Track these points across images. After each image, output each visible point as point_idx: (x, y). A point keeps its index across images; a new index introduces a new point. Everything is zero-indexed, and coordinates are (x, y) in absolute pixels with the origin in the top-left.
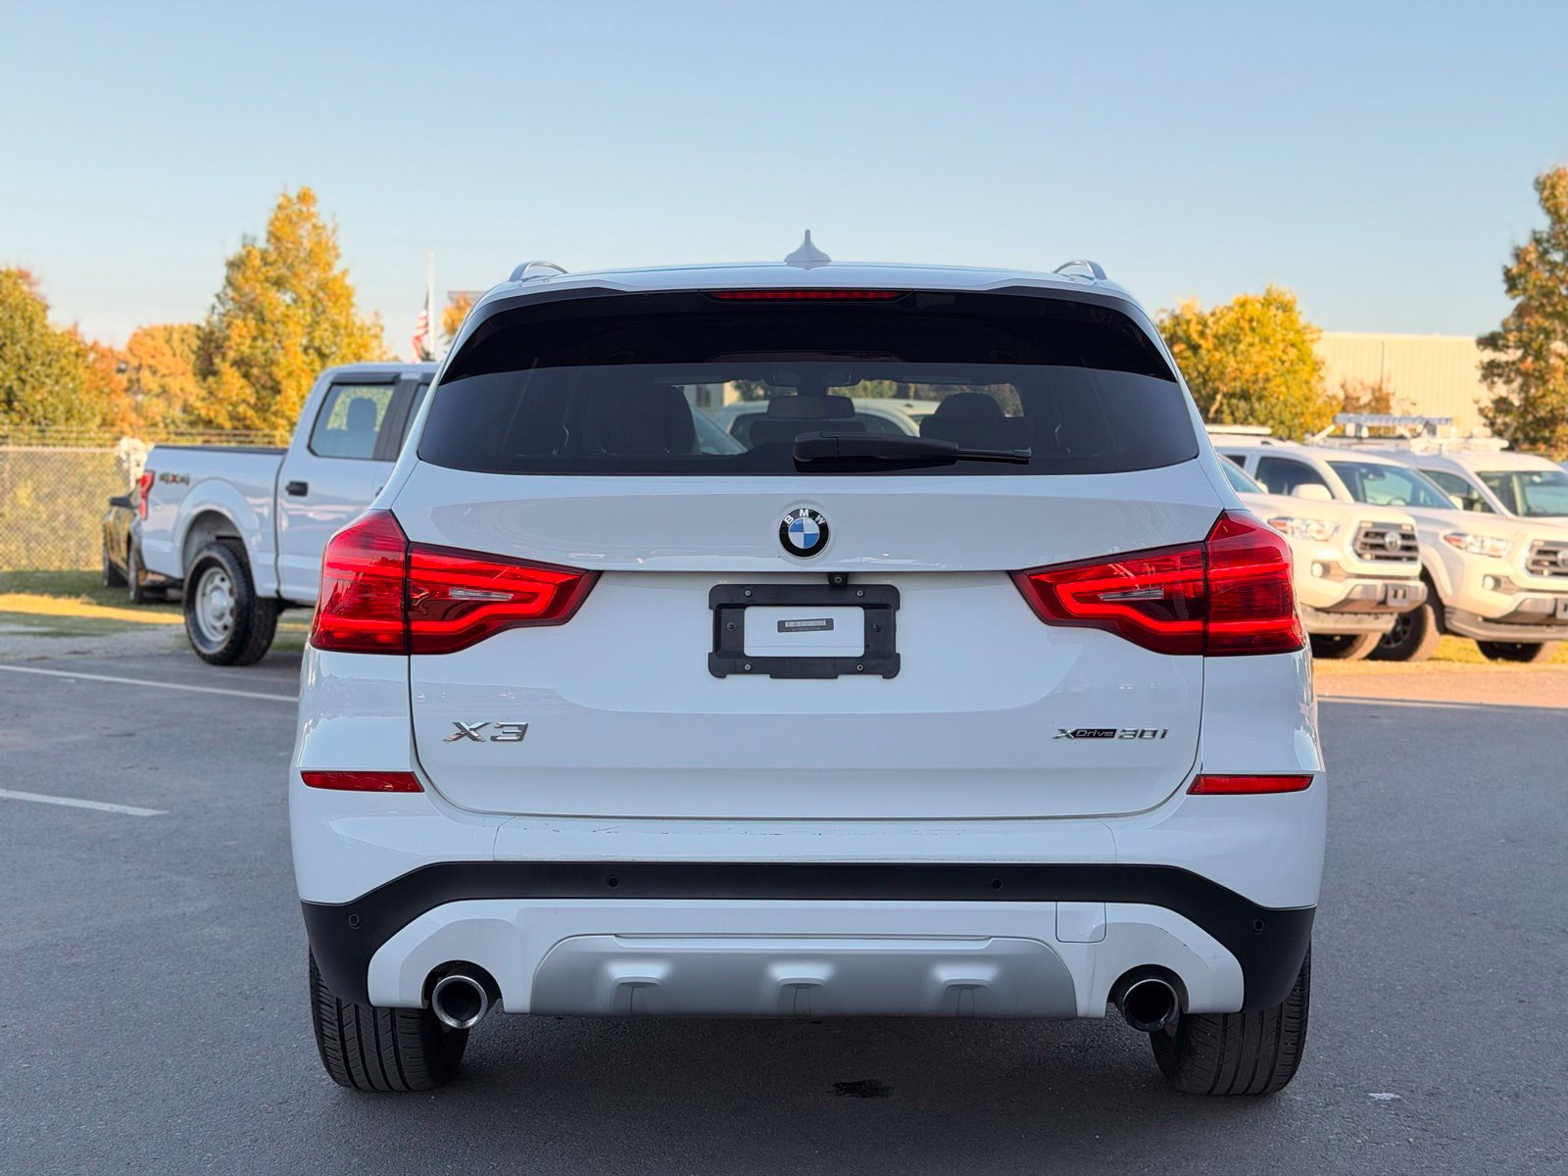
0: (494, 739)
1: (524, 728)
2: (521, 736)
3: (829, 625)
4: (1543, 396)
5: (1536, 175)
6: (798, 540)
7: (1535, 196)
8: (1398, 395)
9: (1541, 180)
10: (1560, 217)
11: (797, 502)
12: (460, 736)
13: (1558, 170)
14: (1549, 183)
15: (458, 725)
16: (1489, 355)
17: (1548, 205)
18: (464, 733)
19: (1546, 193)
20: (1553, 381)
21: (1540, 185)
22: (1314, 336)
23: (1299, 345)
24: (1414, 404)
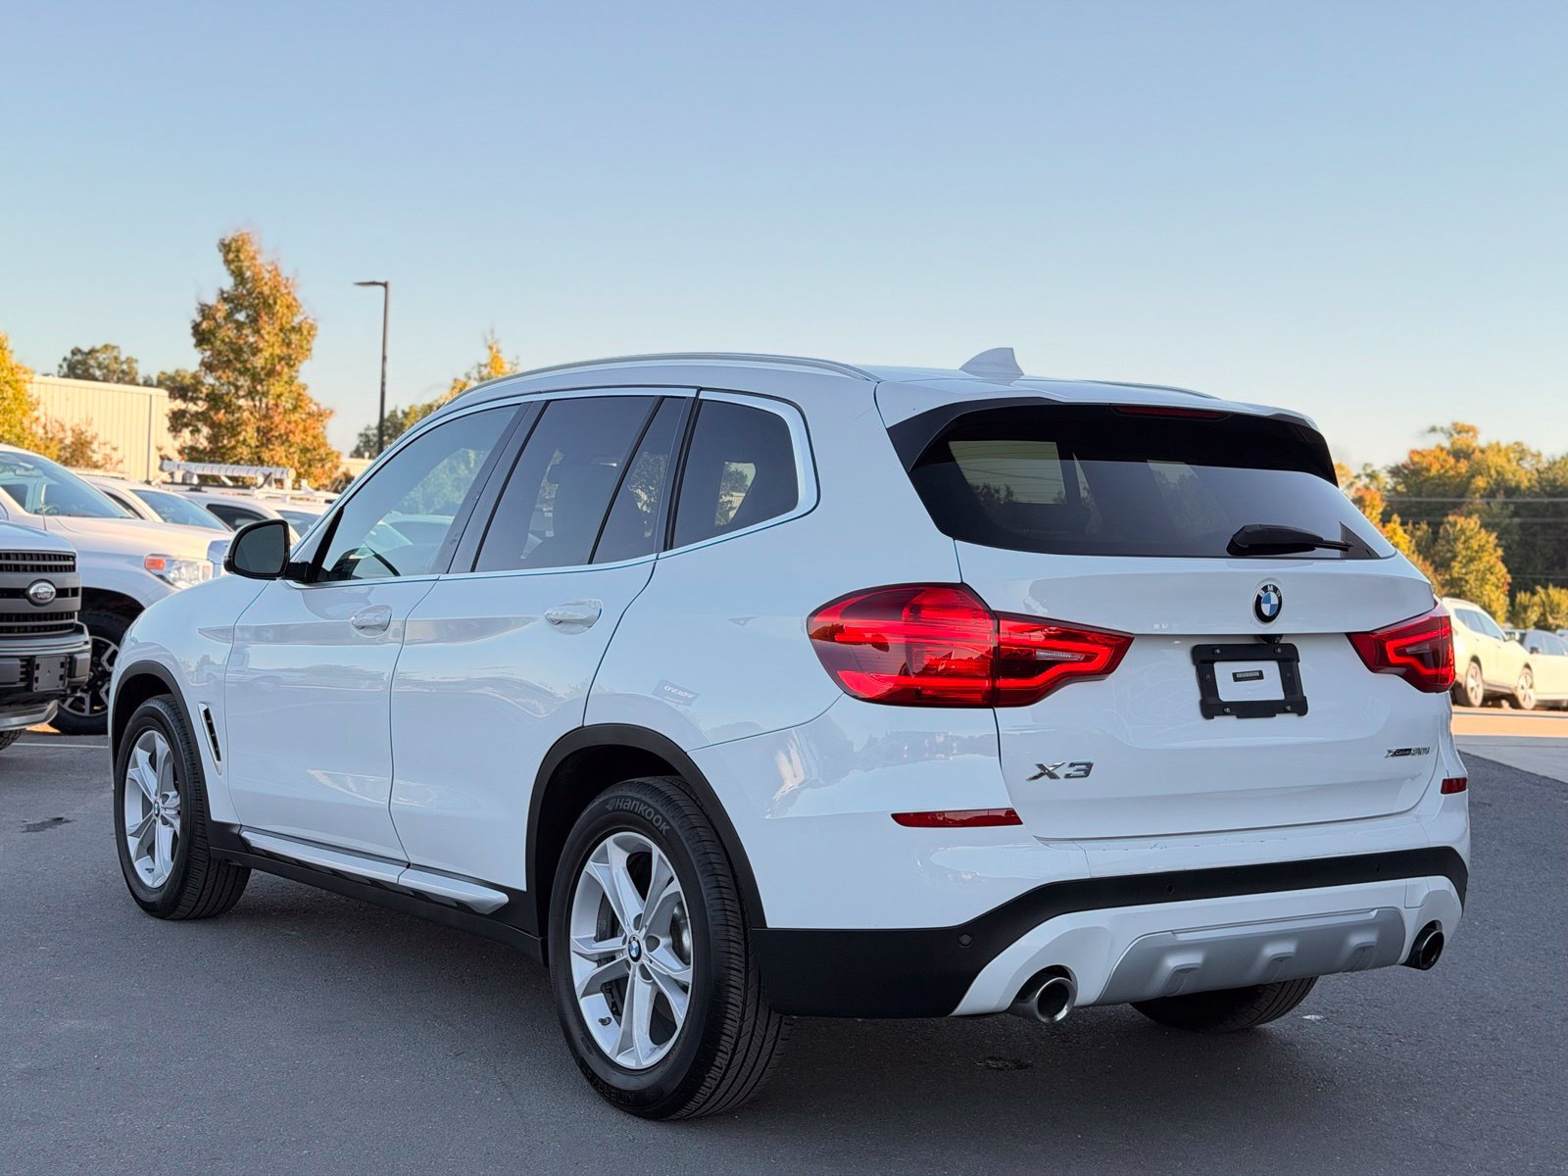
0: (1068, 776)
1: (1089, 766)
2: (1087, 773)
3: (1260, 676)
4: (234, 448)
5: (222, 237)
6: (1266, 609)
7: (220, 257)
8: (101, 438)
9: (227, 242)
10: (243, 278)
11: (1266, 580)
12: (1041, 775)
13: (242, 234)
14: (233, 245)
15: (1041, 766)
16: (179, 404)
17: (232, 267)
18: (1044, 772)
19: (231, 256)
20: (243, 433)
21: (226, 248)
22: (26, 377)
23: (13, 383)
24: (115, 449)
